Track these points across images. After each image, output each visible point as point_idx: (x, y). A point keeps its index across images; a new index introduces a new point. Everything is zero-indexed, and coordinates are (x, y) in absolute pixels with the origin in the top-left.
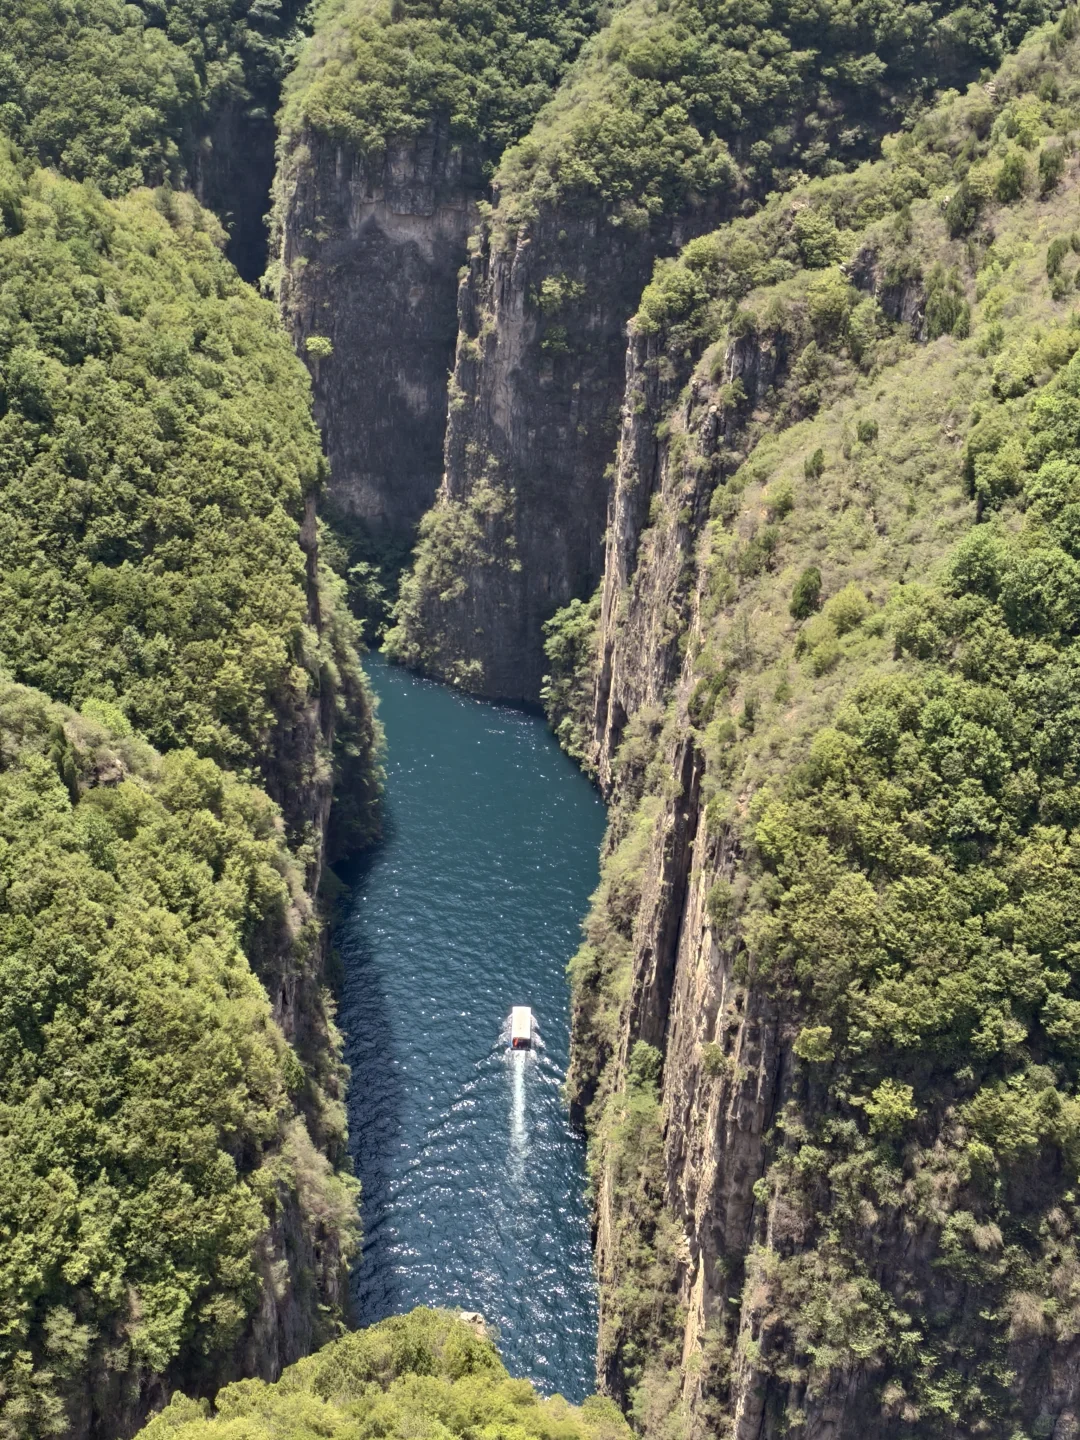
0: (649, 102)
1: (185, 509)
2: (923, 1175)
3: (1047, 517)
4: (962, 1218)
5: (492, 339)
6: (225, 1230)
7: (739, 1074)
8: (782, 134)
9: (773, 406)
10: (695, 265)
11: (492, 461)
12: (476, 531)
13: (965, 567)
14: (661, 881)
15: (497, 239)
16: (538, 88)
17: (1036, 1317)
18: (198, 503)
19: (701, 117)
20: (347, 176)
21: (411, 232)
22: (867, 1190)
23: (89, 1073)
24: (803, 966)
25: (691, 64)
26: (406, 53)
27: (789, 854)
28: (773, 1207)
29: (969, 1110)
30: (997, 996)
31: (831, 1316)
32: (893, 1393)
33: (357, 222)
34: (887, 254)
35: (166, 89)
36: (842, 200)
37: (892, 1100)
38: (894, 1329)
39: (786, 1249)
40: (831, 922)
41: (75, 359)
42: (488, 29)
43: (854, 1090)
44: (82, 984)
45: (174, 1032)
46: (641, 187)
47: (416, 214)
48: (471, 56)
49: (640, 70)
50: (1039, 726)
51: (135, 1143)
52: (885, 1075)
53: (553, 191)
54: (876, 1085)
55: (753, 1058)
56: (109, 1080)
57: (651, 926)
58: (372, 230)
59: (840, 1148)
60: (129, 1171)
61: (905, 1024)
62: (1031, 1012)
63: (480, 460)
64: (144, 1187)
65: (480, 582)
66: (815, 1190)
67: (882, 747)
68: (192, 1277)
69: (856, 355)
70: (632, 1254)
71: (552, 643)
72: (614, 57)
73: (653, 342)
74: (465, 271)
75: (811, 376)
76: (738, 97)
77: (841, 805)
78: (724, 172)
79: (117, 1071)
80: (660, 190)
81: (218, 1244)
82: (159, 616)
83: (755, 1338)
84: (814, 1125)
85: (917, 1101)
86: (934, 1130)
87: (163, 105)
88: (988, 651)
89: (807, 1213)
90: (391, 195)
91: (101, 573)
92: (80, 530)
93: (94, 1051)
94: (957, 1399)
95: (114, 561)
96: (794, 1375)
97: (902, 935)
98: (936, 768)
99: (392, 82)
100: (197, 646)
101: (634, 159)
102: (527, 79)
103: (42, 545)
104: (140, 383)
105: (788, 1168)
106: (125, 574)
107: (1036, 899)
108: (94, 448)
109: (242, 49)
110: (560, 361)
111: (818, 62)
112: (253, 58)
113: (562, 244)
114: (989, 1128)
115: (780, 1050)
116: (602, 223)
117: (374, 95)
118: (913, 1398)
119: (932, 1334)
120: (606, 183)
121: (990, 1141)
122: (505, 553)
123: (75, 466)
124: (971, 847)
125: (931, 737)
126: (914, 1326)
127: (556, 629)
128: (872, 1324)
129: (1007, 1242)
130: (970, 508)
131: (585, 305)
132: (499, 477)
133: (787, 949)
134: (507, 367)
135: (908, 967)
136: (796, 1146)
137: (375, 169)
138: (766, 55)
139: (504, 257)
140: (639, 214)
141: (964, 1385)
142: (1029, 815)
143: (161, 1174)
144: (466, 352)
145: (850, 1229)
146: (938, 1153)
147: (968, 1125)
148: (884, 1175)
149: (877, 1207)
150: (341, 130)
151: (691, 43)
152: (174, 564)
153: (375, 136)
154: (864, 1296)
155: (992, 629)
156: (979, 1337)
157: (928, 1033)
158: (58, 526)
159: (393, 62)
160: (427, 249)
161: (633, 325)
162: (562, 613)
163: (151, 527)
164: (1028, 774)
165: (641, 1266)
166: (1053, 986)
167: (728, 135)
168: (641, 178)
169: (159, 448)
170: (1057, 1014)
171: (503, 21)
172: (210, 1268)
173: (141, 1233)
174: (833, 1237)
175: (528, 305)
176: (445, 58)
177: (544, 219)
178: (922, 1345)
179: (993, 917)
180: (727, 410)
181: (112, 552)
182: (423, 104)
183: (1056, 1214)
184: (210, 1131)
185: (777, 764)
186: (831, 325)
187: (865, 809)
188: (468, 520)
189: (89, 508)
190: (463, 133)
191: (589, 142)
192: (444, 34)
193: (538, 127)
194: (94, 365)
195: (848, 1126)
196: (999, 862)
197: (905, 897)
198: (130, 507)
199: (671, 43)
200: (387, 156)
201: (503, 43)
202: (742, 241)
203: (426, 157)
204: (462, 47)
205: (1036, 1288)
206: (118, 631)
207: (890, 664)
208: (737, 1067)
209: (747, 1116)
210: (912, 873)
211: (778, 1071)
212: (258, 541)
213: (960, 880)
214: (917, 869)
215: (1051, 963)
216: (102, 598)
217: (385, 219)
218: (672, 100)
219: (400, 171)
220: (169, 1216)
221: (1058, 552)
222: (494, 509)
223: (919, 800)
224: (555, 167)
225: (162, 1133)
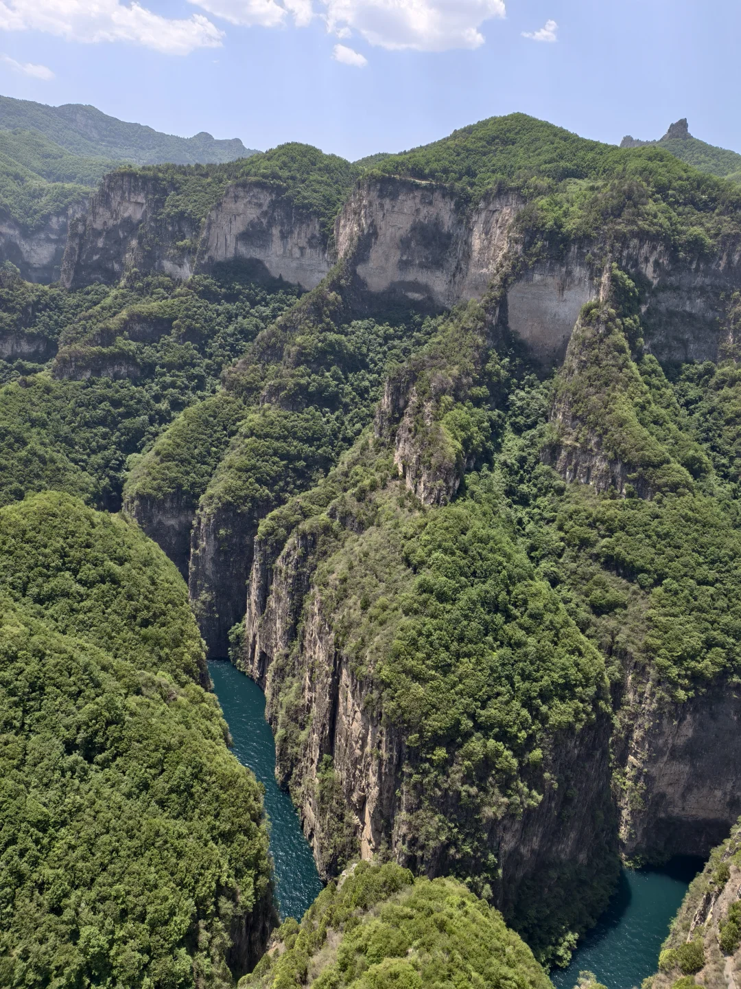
0: (244, 478)
1: (163, 607)
2: (452, 776)
3: (438, 569)
4: (466, 787)
5: (204, 550)
6: (259, 851)
7: (385, 756)
8: (281, 483)
9: (314, 554)
10: (273, 519)
11: (206, 585)
12: (203, 607)
13: (421, 586)
14: (327, 699)
15: (204, 520)
16: (206, 478)
17: (491, 814)
18: (166, 604)
19: (258, 481)
20: (152, 507)
21: (172, 522)
22: (437, 785)
23: (209, 803)
24: (406, 716)
25: (254, 467)
26: (166, 471)
27: (394, 681)
28: (404, 798)
29: (461, 752)
30: (463, 713)
31: (431, 830)
32: (452, 851)
33: (155, 521)
34: (340, 508)
35: (92, 489)
36: (311, 497)
37: (441, 753)
38: (450, 829)
39: (410, 810)
40: (413, 700)
41: (121, 564)
42: (190, 463)
43: (428, 753)
44: (201, 771)
45: (230, 782)
46: (245, 501)
47: (173, 517)
48: (186, 471)
49: (239, 470)
50: (455, 629)
51: (228, 827)
52: (436, 745)
53: (220, 505)
54: (434, 749)
55: (391, 750)
56: (215, 805)
57: (325, 716)
58: (160, 522)
59: (425, 773)
60: (227, 837)
61: (440, 728)
62: (472, 716)
63: (202, 586)
64: (232, 842)
65: (205, 622)
66: (419, 789)
67: (414, 642)
68: (252, 872)
69: (336, 537)
70: (335, 827)
71: (231, 638)
72: (230, 467)
73: (263, 542)
74: (192, 531)
75: (324, 544)
76: (268, 475)
77: (407, 662)
78: (267, 495)
79: (217, 801)
80: (251, 501)
81: (258, 857)
82: (163, 642)
83: (404, 844)
84: (415, 767)
85: (447, 753)
86: (453, 761)
87: (92, 493)
88: (436, 609)
89: (418, 797)
90: (165, 512)
91: (144, 631)
92: (135, 617)
93: (209, 794)
94: (471, 847)
95: (146, 627)
96: (420, 853)
97: (434, 700)
98: (431, 646)
99: (163, 480)
100: (175, 650)
101: (242, 494)
102: (203, 476)
103: (125, 625)
104: (140, 569)
105: (408, 784)
106: (151, 630)
107: (467, 681)
108: (134, 590)
109: (108, 476)
110: (226, 553)
111: (288, 464)
112: (112, 478)
113: (224, 520)
114: (469, 756)
115: (400, 744)
116: (235, 512)
117: (159, 484)
118: (458, 852)
119: (461, 827)
120: (235, 501)
121: (469, 760)
122: (214, 612)
123: (130, 597)
124: (445, 669)
125: (428, 637)
126: (456, 826)
127: (232, 633)
128: (443, 829)
129: (479, 791)
130: (410, 570)
131: (231, 536)
132: (209, 590)
133: (400, 711)
134: (209, 557)
135: (438, 709)
136: (410, 776)
137: (160, 505)
138: (274, 463)
139: (207, 525)
140: (245, 508)
141: (473, 843)
142: (458, 656)
143: (238, 835)
144: (194, 554)
145: (431, 799)
146: (455, 767)
147: (462, 756)
148: (441, 778)
149: (440, 790)
150: (149, 495)
151: (253, 461)
152: (163, 625)
153: (160, 495)
154: (440, 820)
155: (434, 604)
156: (474, 825)
157: (448, 729)
158: (129, 617)
159: (163, 474)
160: (177, 527)
161: (256, 538)
162: (233, 628)
163: (154, 614)
164: (455, 643)
165: (340, 830)
166: (477, 707)
167: (266, 484)
168: (245, 498)
169: (152, 588)
170: (480, 716)
171: (194, 461)
172: (257, 866)
173: (236, 859)
174: (427, 803)
175: (215, 537)
176: (178, 472)
177: (218, 513)
178: (458, 832)
179: (457, 689)
180: (300, 557)
181: (145, 623)
182: (174, 485)
183: (491, 779)
184: (248, 816)
185: (380, 654)
186: (327, 529)
187: (414, 663)
188: (199, 604)
189: (136, 610)
190: (186, 492)
191: (228, 490)
192: (177, 466)
193: (208, 489)
194: (127, 565)
195: (427, 765)
196: (454, 672)
197: (431, 687)
198: (147, 608)
199: (247, 462)
200: (164, 501)
201: (194, 467)
202: (285, 511)
203: (175, 500)
204: (182, 469)
205: (490, 805)
206: (153, 649)
207: (404, 618)
208: (384, 753)
209: (390, 770)
210: (432, 680)
211: (400, 752)
212: (183, 613)
213: (446, 679)
214: (433, 678)
215: (476, 700)
216: (145, 639)
217: (164, 519)
218: (250, 477)
219: (168, 505)
220: (243, 850)
221: (445, 578)
222: (209, 599)
223: (429, 657)
224: (219, 498)
225: (236, 820)
